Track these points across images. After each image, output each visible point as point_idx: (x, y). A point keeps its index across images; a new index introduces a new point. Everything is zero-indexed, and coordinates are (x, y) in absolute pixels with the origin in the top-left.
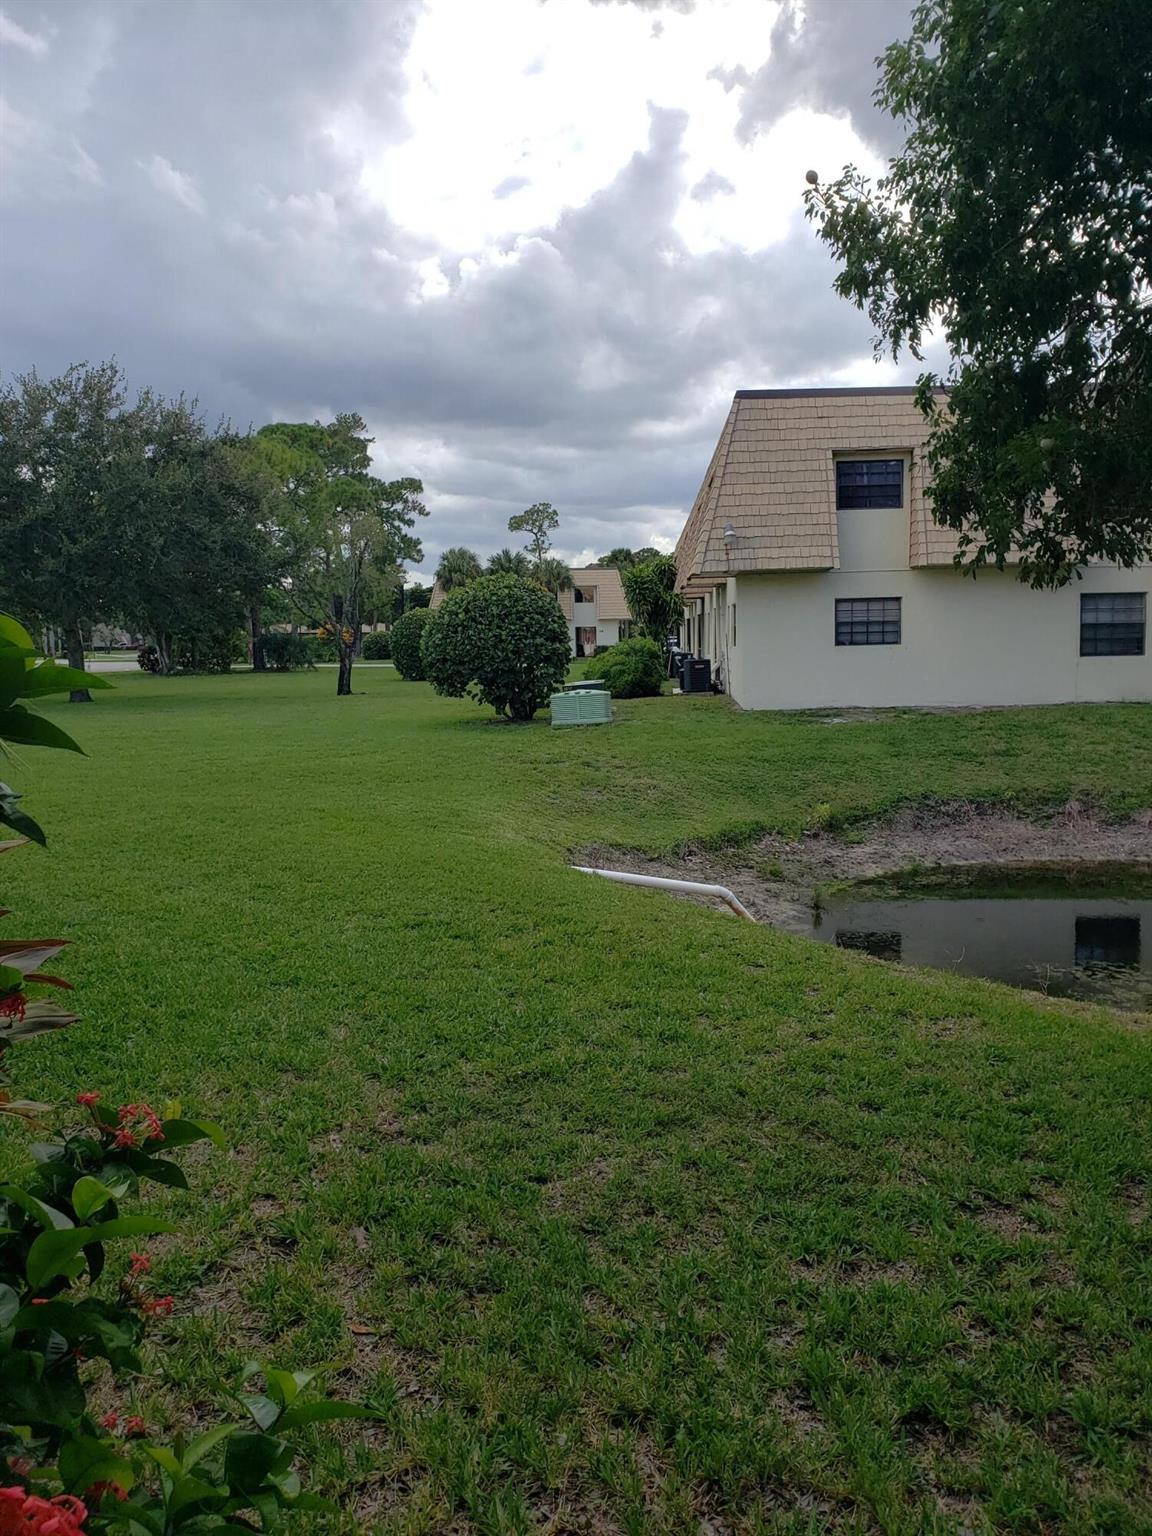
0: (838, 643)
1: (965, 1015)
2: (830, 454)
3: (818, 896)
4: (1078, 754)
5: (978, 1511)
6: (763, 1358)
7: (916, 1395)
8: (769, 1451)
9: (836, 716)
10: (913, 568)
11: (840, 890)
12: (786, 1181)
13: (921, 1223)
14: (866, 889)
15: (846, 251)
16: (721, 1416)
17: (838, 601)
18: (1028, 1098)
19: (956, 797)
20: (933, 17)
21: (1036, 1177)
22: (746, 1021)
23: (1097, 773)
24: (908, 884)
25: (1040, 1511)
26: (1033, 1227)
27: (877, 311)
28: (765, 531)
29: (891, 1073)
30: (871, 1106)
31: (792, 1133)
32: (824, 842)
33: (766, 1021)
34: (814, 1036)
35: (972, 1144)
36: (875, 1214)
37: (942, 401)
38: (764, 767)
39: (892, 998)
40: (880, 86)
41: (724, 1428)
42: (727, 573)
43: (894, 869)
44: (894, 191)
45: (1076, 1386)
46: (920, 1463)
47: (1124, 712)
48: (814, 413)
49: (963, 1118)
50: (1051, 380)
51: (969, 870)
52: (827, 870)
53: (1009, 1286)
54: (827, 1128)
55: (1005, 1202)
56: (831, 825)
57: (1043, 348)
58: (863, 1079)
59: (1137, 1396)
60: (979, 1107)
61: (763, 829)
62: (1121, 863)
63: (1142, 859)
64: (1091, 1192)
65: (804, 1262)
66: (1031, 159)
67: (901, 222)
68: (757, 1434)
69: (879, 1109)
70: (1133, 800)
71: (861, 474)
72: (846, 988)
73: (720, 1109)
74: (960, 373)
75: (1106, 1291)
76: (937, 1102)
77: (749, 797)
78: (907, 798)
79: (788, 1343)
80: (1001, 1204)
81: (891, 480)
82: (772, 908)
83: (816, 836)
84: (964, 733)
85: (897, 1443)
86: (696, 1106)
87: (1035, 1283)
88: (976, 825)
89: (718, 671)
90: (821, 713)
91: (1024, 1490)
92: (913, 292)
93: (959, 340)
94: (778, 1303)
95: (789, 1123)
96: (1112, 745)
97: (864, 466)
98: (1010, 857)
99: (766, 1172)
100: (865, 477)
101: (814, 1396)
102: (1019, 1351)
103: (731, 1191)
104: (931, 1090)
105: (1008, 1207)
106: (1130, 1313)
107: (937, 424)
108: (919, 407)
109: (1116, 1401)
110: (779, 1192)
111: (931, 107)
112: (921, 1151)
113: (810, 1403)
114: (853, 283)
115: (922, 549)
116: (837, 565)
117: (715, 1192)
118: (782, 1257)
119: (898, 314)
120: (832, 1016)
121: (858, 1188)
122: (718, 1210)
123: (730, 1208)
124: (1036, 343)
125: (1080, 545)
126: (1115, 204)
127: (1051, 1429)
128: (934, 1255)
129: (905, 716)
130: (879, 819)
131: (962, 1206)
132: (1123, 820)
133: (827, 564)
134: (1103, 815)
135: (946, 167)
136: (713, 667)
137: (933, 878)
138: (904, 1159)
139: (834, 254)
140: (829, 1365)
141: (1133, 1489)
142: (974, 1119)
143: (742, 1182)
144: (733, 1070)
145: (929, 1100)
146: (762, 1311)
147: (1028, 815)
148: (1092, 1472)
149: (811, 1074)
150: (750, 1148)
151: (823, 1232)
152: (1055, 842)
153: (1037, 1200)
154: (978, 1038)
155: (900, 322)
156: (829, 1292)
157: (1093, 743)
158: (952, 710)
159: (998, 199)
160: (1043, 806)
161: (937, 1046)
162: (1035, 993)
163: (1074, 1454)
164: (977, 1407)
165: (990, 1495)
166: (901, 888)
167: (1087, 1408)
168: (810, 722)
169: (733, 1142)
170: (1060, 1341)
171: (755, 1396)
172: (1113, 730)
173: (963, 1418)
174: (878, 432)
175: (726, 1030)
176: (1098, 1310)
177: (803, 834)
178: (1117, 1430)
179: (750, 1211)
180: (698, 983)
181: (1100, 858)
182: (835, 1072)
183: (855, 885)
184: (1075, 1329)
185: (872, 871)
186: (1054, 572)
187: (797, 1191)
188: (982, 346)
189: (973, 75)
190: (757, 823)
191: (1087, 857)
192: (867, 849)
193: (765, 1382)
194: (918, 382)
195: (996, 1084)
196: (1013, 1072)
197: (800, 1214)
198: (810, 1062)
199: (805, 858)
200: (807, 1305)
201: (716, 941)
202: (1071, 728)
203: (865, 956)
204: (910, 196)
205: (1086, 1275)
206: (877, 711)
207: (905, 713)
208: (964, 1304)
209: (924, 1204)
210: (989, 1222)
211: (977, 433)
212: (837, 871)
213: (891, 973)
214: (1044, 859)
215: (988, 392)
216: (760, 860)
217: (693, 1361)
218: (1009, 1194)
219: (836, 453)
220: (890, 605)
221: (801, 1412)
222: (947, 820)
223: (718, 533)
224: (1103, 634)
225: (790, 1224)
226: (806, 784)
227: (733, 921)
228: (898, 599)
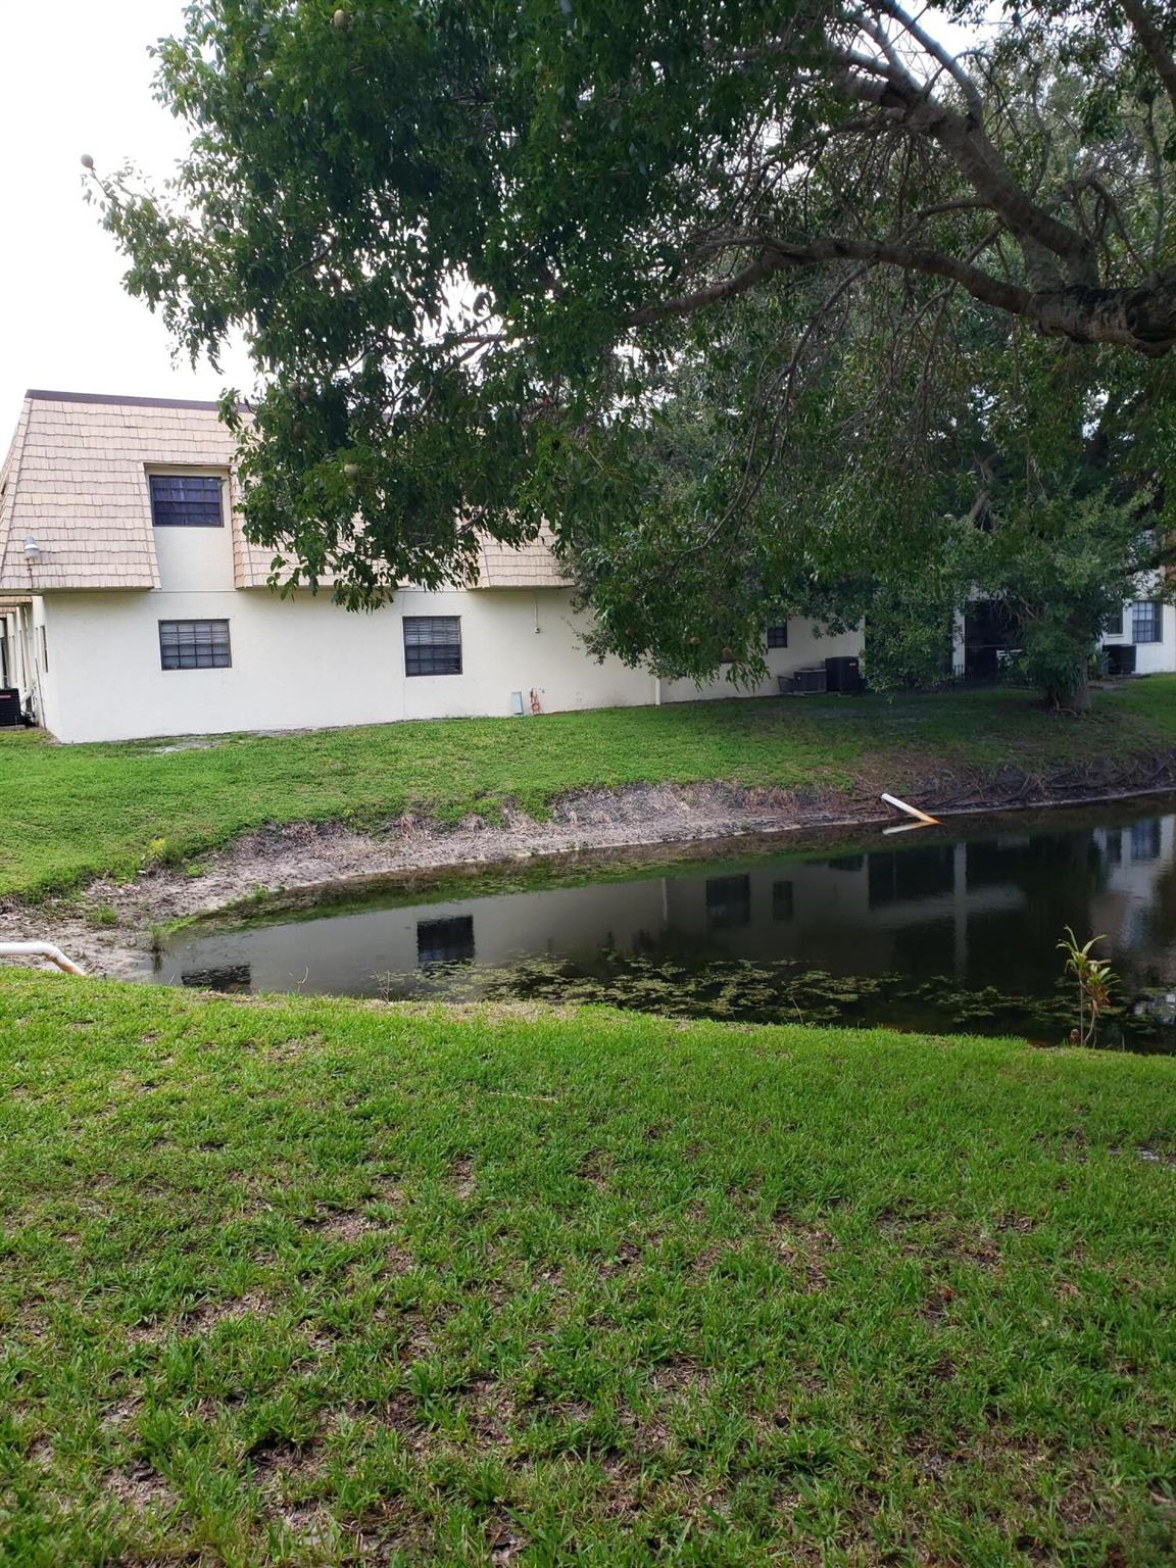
0: (165, 667)
1: (308, 1034)
2: (141, 467)
3: (157, 938)
4: (410, 768)
5: (325, 1515)
6: (96, 1442)
7: (262, 1423)
8: (104, 1537)
9: (168, 745)
10: (240, 589)
11: (180, 929)
12: (120, 1245)
13: (267, 1250)
14: (208, 924)
15: (133, 249)
16: (47, 1518)
17: (162, 623)
18: (368, 1103)
19: (296, 820)
20: (205, 20)
21: (377, 1176)
22: (72, 1084)
23: (428, 785)
24: (251, 913)
25: (382, 1492)
26: (375, 1225)
27: (171, 317)
28: (72, 546)
29: (233, 1106)
30: (213, 1144)
31: (126, 1193)
32: (161, 880)
33: (96, 1079)
34: (150, 1084)
35: (315, 1160)
36: (219, 1254)
37: (247, 419)
38: (89, 805)
39: (234, 1030)
40: (157, 80)
41: (51, 1530)
42: (31, 591)
43: (238, 899)
44: (182, 193)
45: (414, 1362)
46: (267, 1489)
47: (447, 727)
48: (120, 421)
49: (306, 1136)
50: (351, 406)
51: (313, 890)
52: (165, 910)
53: (353, 1287)
54: (166, 1177)
55: (349, 1208)
56: (168, 862)
57: (343, 374)
58: (204, 1118)
59: (467, 1353)
60: (322, 1122)
61: (91, 873)
62: (454, 867)
63: (470, 861)
64: (426, 1178)
65: (145, 1326)
66: (313, 186)
67: (191, 227)
68: (90, 1523)
69: (222, 1145)
70: (460, 808)
71: (177, 490)
72: (185, 1029)
73: (41, 1185)
74: (265, 391)
75: (439, 1265)
76: (281, 1125)
77: (73, 840)
78: (247, 825)
79: (126, 1417)
80: (344, 1211)
81: (209, 498)
82: (106, 957)
83: (152, 875)
84: (302, 755)
85: (243, 1478)
86: (12, 1189)
87: (377, 1277)
88: (318, 846)
89: (29, 701)
90: (151, 743)
91: (366, 1479)
92: (208, 303)
93: (260, 358)
94: (113, 1378)
95: (124, 1182)
96: (439, 758)
97: (180, 481)
98: (352, 873)
99: (98, 1240)
100: (182, 494)
101: (155, 1461)
102: (362, 1346)
103: (56, 1271)
104: (274, 1115)
105: (351, 1212)
106: (460, 1280)
107: (244, 441)
108: (224, 422)
109: (450, 1363)
110: (112, 1259)
111: (210, 112)
112: (265, 1179)
113: (150, 1471)
114: (143, 283)
115: (247, 570)
116: (158, 585)
117: (36, 1278)
118: (119, 1326)
119: (194, 323)
120: (170, 1060)
121: (200, 1232)
122: (41, 1298)
123: (55, 1291)
124: (335, 368)
125: (389, 569)
126: (395, 245)
127: (392, 1410)
128: (279, 1278)
129: (241, 742)
130: (220, 849)
131: (308, 1222)
132: (452, 827)
133: (146, 583)
134: (434, 824)
135: (233, 179)
136: (23, 697)
137: (278, 903)
138: (249, 1189)
139: (118, 248)
140: (171, 1424)
141: (465, 1441)
142: (318, 1135)
143: (70, 1259)
144: (56, 1139)
145: (273, 1127)
146: (94, 1392)
147: (367, 831)
148: (430, 1436)
149: (147, 1125)
150: (78, 1219)
151: (163, 1288)
152: (393, 854)
153: (378, 1199)
154: (320, 1055)
155: (198, 332)
156: (171, 1350)
157: (422, 757)
158: (289, 733)
159: (288, 221)
160: (380, 821)
161: (280, 1070)
162: (376, 1001)
163: (412, 1426)
164: (323, 1414)
165: (336, 1495)
166: (246, 917)
167: (423, 1378)
168: (140, 753)
169: (57, 1218)
170: (399, 1324)
171: (87, 1485)
172: (438, 745)
173: (309, 1430)
174: (192, 447)
175: (48, 1097)
176: (432, 1286)
177: (138, 875)
178: (450, 1389)
179: (80, 1288)
180: (15, 1052)
181: (434, 864)
182: (174, 1118)
183: (197, 921)
184: (413, 1309)
185: (213, 904)
186: (368, 595)
187: (135, 1251)
188: (285, 366)
189: (250, 88)
190: (84, 867)
191: (422, 864)
192: (209, 882)
193: (98, 1467)
194: (221, 396)
195: (338, 1096)
196: (354, 1080)
197: (137, 1275)
198: (146, 1112)
199: (141, 899)
200: (146, 1369)
201: (34, 1002)
202: (401, 745)
203: (207, 992)
204: (199, 201)
205: (422, 1256)
206: (211, 737)
207: (241, 738)
208: (310, 1318)
209: (270, 1230)
210: (333, 1232)
211: (283, 451)
212: (177, 909)
213: (234, 1005)
214: (384, 870)
215: (292, 412)
216: (89, 908)
217: (13, 1472)
218: (352, 1200)
219: (148, 466)
220: (219, 628)
221: (141, 1484)
222: (289, 843)
223: (18, 546)
224: (426, 655)
225: (126, 1289)
226: (137, 821)
227: (58, 978)
228: (226, 621)
